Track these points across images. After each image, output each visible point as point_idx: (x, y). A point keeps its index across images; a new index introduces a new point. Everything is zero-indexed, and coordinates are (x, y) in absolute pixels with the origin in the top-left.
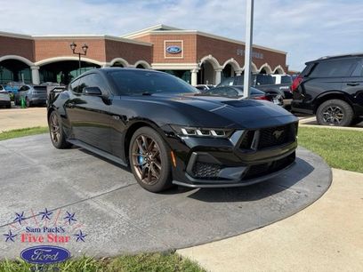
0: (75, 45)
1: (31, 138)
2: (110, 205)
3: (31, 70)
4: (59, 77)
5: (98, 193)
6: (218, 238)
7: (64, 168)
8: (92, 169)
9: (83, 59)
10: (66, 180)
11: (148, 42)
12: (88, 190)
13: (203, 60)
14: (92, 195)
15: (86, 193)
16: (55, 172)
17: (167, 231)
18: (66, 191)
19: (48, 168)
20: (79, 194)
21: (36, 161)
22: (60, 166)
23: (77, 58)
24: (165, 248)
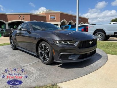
0: (20, 16)
1: (5, 46)
2: (33, 68)
3: (6, 25)
4: (15, 27)
5: (28, 64)
6: (71, 79)
7: (16, 56)
8: (26, 56)
9: (23, 21)
10: (17, 60)
11: (44, 15)
12: (25, 63)
13: (62, 21)
14: (26, 65)
15: (24, 64)
16: (13, 57)
17: (53, 77)
18: (17, 64)
19: (11, 56)
20: (21, 65)
21: (6, 54)
22: (15, 55)
23: (21, 21)
24: (53, 83)
